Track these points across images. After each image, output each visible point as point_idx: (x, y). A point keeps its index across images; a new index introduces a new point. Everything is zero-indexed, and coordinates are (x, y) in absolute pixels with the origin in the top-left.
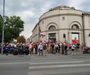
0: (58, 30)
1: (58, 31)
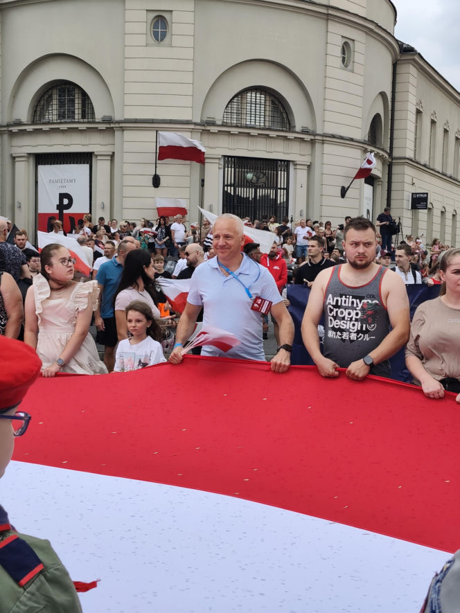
0: (312, 139)
1: (306, 149)
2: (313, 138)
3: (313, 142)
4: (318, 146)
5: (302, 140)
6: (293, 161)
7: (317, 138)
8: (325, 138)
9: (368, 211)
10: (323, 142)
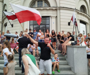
2: (56, 8)
3: (56, 10)
4: (58, 11)
5: (52, 9)
6: (50, 16)
7: (57, 8)
8: (60, 8)
9: (84, 31)
10: (60, 9)
